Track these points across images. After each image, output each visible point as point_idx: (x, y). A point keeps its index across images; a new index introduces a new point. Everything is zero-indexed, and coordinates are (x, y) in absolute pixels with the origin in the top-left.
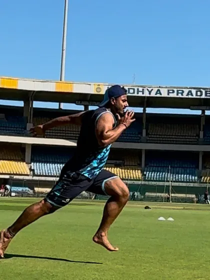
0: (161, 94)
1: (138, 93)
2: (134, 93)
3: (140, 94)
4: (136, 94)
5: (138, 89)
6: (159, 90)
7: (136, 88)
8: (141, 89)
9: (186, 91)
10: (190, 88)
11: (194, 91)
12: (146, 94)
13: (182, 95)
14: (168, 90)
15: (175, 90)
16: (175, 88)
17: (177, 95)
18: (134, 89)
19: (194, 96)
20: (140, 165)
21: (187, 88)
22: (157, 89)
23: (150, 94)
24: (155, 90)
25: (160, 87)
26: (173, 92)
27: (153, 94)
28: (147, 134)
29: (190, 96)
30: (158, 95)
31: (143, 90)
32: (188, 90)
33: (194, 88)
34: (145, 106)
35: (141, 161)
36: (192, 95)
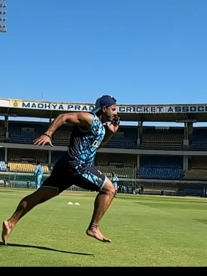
0: (63, 108)
1: (45, 108)
2: (42, 107)
3: (47, 108)
4: (44, 108)
5: (45, 104)
6: (61, 106)
7: (44, 104)
8: (48, 104)
9: (82, 106)
10: (85, 104)
11: (88, 107)
12: (52, 108)
13: (79, 109)
14: (69, 106)
15: (74, 105)
16: (73, 104)
17: (75, 109)
18: (43, 105)
20: (47, 162)
21: (83, 104)
22: (60, 105)
23: (54, 108)
24: (58, 105)
25: (62, 103)
26: (72, 107)
27: (57, 108)
30: (61, 109)
31: (49, 105)
32: (84, 106)
33: (88, 104)
34: (51, 117)
35: (48, 159)
36: (86, 109)
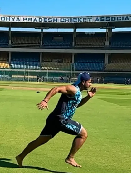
0: (19, 20)
1: (7, 20)
2: (4, 20)
3: (8, 21)
4: (5, 21)
5: (7, 18)
6: (18, 18)
7: (6, 17)
8: (8, 18)
9: (33, 19)
11: (37, 19)
12: (12, 21)
13: (31, 21)
14: (24, 18)
15: (27, 18)
16: (27, 17)
17: (29, 21)
18: (5, 18)
19: (38, 22)
20: (8, 60)
21: (34, 17)
22: (17, 17)
23: (13, 20)
24: (16, 18)
25: (19, 17)
26: (26, 19)
27: (15, 21)
28: (12, 43)
29: (35, 22)
30: (18, 21)
31: (9, 18)
32: (34, 18)
33: (38, 17)
35: (8, 58)
36: (36, 21)
